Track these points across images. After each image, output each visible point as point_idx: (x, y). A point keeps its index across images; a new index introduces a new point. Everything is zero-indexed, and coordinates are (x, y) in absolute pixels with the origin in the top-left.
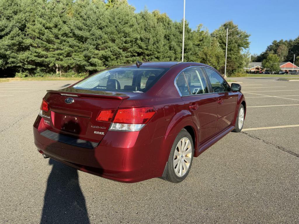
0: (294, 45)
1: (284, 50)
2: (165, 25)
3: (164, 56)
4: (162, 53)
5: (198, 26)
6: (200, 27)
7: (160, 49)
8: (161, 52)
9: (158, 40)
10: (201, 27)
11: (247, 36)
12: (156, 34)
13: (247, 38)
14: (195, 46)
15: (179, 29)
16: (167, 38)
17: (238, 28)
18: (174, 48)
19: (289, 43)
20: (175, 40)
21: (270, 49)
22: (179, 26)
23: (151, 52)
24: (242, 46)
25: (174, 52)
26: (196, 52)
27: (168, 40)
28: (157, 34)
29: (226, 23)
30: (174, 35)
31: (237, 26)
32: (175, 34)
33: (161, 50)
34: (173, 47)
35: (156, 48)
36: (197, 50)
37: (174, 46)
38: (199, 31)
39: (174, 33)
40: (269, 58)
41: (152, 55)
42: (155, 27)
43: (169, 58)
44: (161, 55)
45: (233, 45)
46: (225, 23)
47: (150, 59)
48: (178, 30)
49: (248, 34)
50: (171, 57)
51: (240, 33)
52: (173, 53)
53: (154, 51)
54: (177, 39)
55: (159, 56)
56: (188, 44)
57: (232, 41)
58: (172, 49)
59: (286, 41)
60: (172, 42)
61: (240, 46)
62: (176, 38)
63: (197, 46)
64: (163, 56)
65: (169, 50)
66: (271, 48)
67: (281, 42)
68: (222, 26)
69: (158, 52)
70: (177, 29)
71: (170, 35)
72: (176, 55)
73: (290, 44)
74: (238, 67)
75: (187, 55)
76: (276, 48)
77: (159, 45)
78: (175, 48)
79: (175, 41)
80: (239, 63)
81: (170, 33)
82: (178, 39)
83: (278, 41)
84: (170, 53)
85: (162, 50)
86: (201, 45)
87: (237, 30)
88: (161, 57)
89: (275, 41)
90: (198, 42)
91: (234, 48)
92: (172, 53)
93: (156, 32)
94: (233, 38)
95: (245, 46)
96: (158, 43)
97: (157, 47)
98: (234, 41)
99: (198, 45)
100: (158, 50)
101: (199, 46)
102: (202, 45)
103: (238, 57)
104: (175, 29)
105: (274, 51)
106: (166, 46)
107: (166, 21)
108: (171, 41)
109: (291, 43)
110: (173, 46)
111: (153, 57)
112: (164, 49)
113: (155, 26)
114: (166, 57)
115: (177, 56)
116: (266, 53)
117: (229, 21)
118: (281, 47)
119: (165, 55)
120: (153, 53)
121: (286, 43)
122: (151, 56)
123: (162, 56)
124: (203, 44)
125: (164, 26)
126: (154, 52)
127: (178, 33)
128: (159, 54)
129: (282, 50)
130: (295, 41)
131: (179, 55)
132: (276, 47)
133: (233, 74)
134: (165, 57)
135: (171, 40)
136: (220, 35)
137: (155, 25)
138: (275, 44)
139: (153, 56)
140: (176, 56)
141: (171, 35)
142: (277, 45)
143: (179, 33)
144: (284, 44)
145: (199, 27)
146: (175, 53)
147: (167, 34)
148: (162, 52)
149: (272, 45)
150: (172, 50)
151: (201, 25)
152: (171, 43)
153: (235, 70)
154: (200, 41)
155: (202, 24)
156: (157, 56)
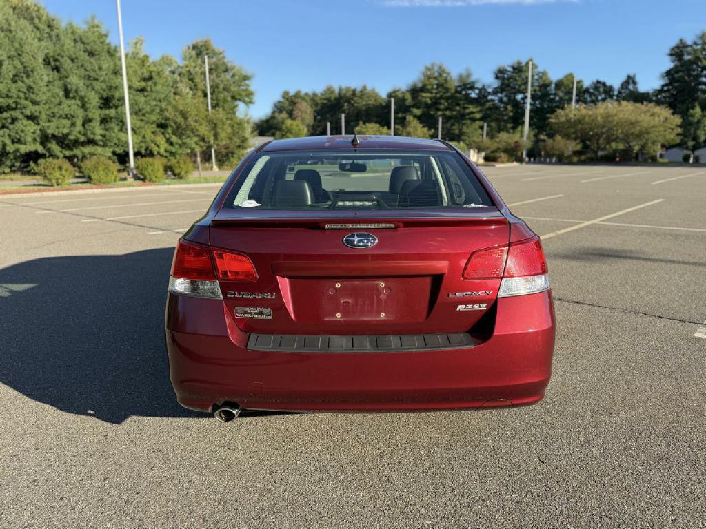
0: (322, 103)
1: (306, 112)
2: (38, 28)
3: (53, 113)
4: (45, 104)
5: (134, 41)
6: (139, 44)
7: (37, 94)
8: (42, 104)
9: (29, 69)
10: (141, 44)
11: (246, 78)
12: (16, 50)
13: (247, 82)
14: (134, 92)
15: (83, 43)
16: (53, 63)
17: (224, 57)
18: (80, 93)
19: (313, 99)
20: (76, 71)
21: (279, 108)
22: (83, 37)
23: (11, 101)
24: (240, 100)
25: (81, 105)
26: (141, 107)
27: (57, 69)
28: (22, 52)
29: (197, 43)
30: (72, 60)
31: (223, 51)
32: (74, 56)
33: (42, 98)
34: (76, 92)
35: (25, 90)
36: (140, 102)
37: (77, 88)
38: (137, 54)
39: (72, 53)
40: (286, 128)
41: (15, 109)
42: (10, 31)
43: (66, 117)
44: (41, 109)
45: (222, 96)
46: (194, 42)
47: (9, 120)
48: (81, 46)
49: (248, 73)
50: (73, 117)
51: (232, 69)
52: (78, 105)
53: (19, 97)
54: (83, 70)
55: (37, 114)
56: (117, 84)
57: (217, 87)
58: (71, 95)
59: (306, 94)
60: (71, 77)
61: (236, 99)
62: (78, 67)
63: (138, 93)
64: (48, 113)
65: (64, 99)
66: (281, 107)
67: (297, 95)
68: (189, 48)
69: (34, 103)
70: (79, 43)
71: (60, 58)
72: (86, 110)
73: (314, 101)
74: (239, 147)
75: (117, 112)
76: (290, 108)
77: (34, 83)
78: (83, 94)
79: (76, 74)
80: (239, 138)
81: (58, 52)
82: (86, 70)
83: (292, 93)
84: (69, 106)
85: (44, 98)
86: (149, 89)
87: (226, 60)
88: (43, 117)
89: (286, 94)
90: (139, 81)
91: (224, 102)
92: (75, 107)
93: (16, 45)
94: (220, 79)
95: (247, 99)
96: (28, 76)
97: (29, 88)
98: (221, 87)
99: (143, 90)
100: (33, 96)
101: (146, 94)
102: (151, 91)
103: (236, 125)
104: (73, 44)
105: (287, 113)
106: (54, 86)
107: (40, 19)
108: (65, 73)
109: (315, 98)
110: (74, 88)
111: (17, 114)
112: (49, 94)
113: (13, 28)
114: (58, 115)
115: (90, 115)
116: (273, 117)
117: (205, 39)
118: (298, 105)
119: (56, 110)
120: (16, 103)
121: (307, 98)
122: (12, 112)
123: (46, 114)
124: (154, 89)
125: (35, 30)
126: (18, 100)
127: (82, 53)
128: (37, 108)
129: (302, 113)
130: (322, 94)
131: (94, 113)
132: (290, 105)
133: (227, 163)
134: (54, 116)
135: (65, 70)
136: (187, 69)
137: (9, 25)
138: (287, 100)
139: (18, 111)
140: (87, 116)
141: (63, 57)
142: (292, 102)
143: (87, 54)
144: (303, 99)
145: (136, 44)
146: (83, 106)
147: (52, 54)
148: (44, 102)
149: (282, 100)
150: (74, 98)
151: (141, 40)
152: (68, 80)
153: (233, 153)
154: (145, 80)
155: (142, 38)
156: (31, 112)
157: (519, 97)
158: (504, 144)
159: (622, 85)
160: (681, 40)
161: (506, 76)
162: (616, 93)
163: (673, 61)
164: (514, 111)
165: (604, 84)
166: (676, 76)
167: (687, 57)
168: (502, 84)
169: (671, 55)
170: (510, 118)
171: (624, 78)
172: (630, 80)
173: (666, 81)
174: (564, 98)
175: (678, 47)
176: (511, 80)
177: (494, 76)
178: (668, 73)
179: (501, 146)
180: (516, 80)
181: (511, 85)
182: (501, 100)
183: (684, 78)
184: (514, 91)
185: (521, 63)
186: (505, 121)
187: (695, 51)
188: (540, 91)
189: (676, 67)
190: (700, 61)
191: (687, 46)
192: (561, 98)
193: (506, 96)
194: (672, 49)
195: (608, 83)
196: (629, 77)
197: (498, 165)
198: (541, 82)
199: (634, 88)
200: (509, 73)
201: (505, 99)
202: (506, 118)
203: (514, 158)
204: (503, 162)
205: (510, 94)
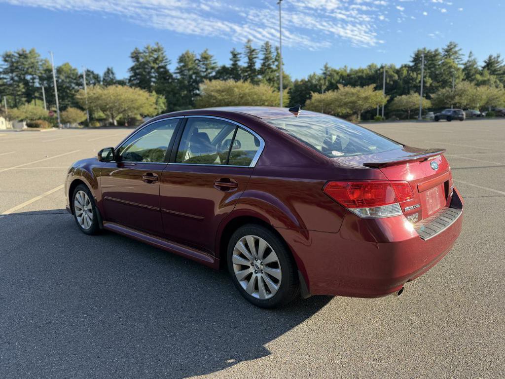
157: (28, 77)
158: (31, 114)
159: (105, 74)
160: (136, 49)
161: (13, 60)
162: (102, 79)
163: (134, 62)
164: (26, 88)
165: (93, 73)
166: (137, 71)
167: (141, 60)
168: (12, 66)
169: (132, 57)
170: (24, 93)
171: (105, 70)
172: (109, 72)
173: (132, 74)
174: (65, 80)
175: (135, 52)
176: (19, 64)
177: (3, 59)
178: (133, 69)
179: (29, 116)
180: (23, 64)
181: (20, 67)
182: (12, 79)
183: (142, 73)
184: (23, 72)
185: (25, 51)
186: (18, 95)
187: (145, 56)
188: (45, 74)
189: (136, 65)
190: (150, 63)
191: (141, 53)
192: (63, 81)
193: (17, 76)
194: (132, 54)
195: (96, 72)
196: (108, 69)
197: (43, 130)
198: (45, 68)
199: (113, 76)
200: (16, 58)
201: (16, 78)
202: (19, 93)
203: (52, 125)
204: (44, 128)
205: (20, 74)
